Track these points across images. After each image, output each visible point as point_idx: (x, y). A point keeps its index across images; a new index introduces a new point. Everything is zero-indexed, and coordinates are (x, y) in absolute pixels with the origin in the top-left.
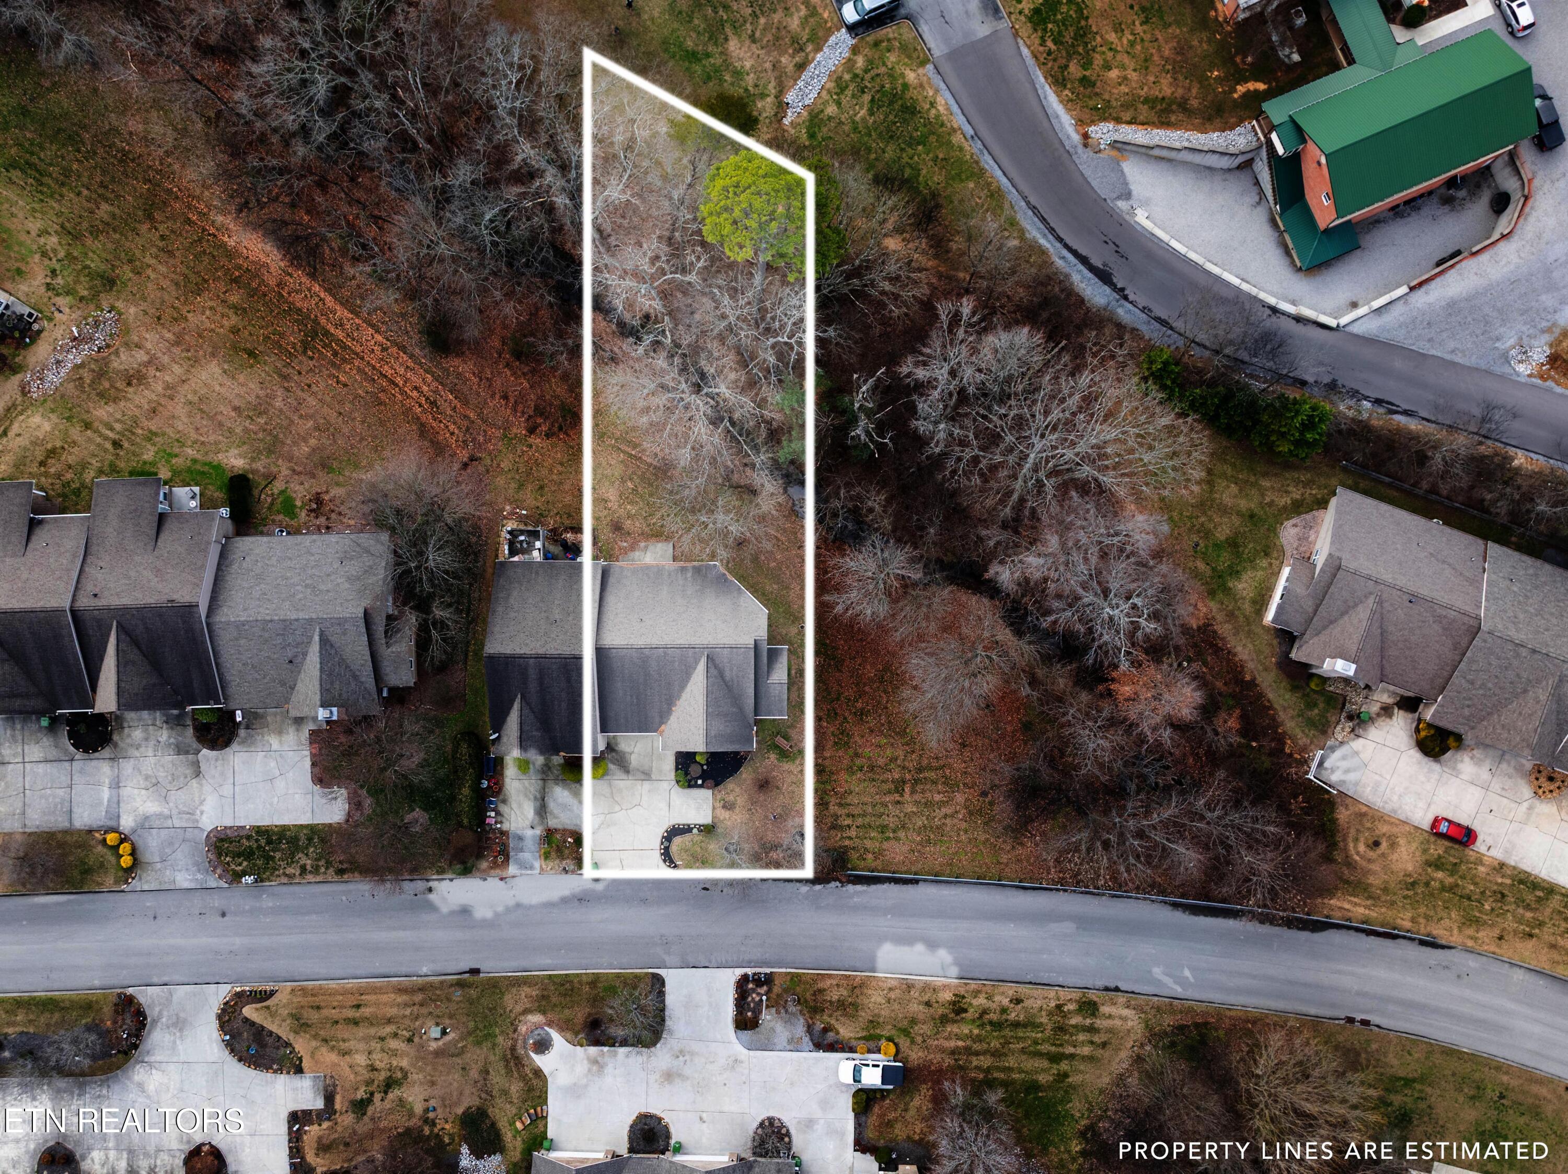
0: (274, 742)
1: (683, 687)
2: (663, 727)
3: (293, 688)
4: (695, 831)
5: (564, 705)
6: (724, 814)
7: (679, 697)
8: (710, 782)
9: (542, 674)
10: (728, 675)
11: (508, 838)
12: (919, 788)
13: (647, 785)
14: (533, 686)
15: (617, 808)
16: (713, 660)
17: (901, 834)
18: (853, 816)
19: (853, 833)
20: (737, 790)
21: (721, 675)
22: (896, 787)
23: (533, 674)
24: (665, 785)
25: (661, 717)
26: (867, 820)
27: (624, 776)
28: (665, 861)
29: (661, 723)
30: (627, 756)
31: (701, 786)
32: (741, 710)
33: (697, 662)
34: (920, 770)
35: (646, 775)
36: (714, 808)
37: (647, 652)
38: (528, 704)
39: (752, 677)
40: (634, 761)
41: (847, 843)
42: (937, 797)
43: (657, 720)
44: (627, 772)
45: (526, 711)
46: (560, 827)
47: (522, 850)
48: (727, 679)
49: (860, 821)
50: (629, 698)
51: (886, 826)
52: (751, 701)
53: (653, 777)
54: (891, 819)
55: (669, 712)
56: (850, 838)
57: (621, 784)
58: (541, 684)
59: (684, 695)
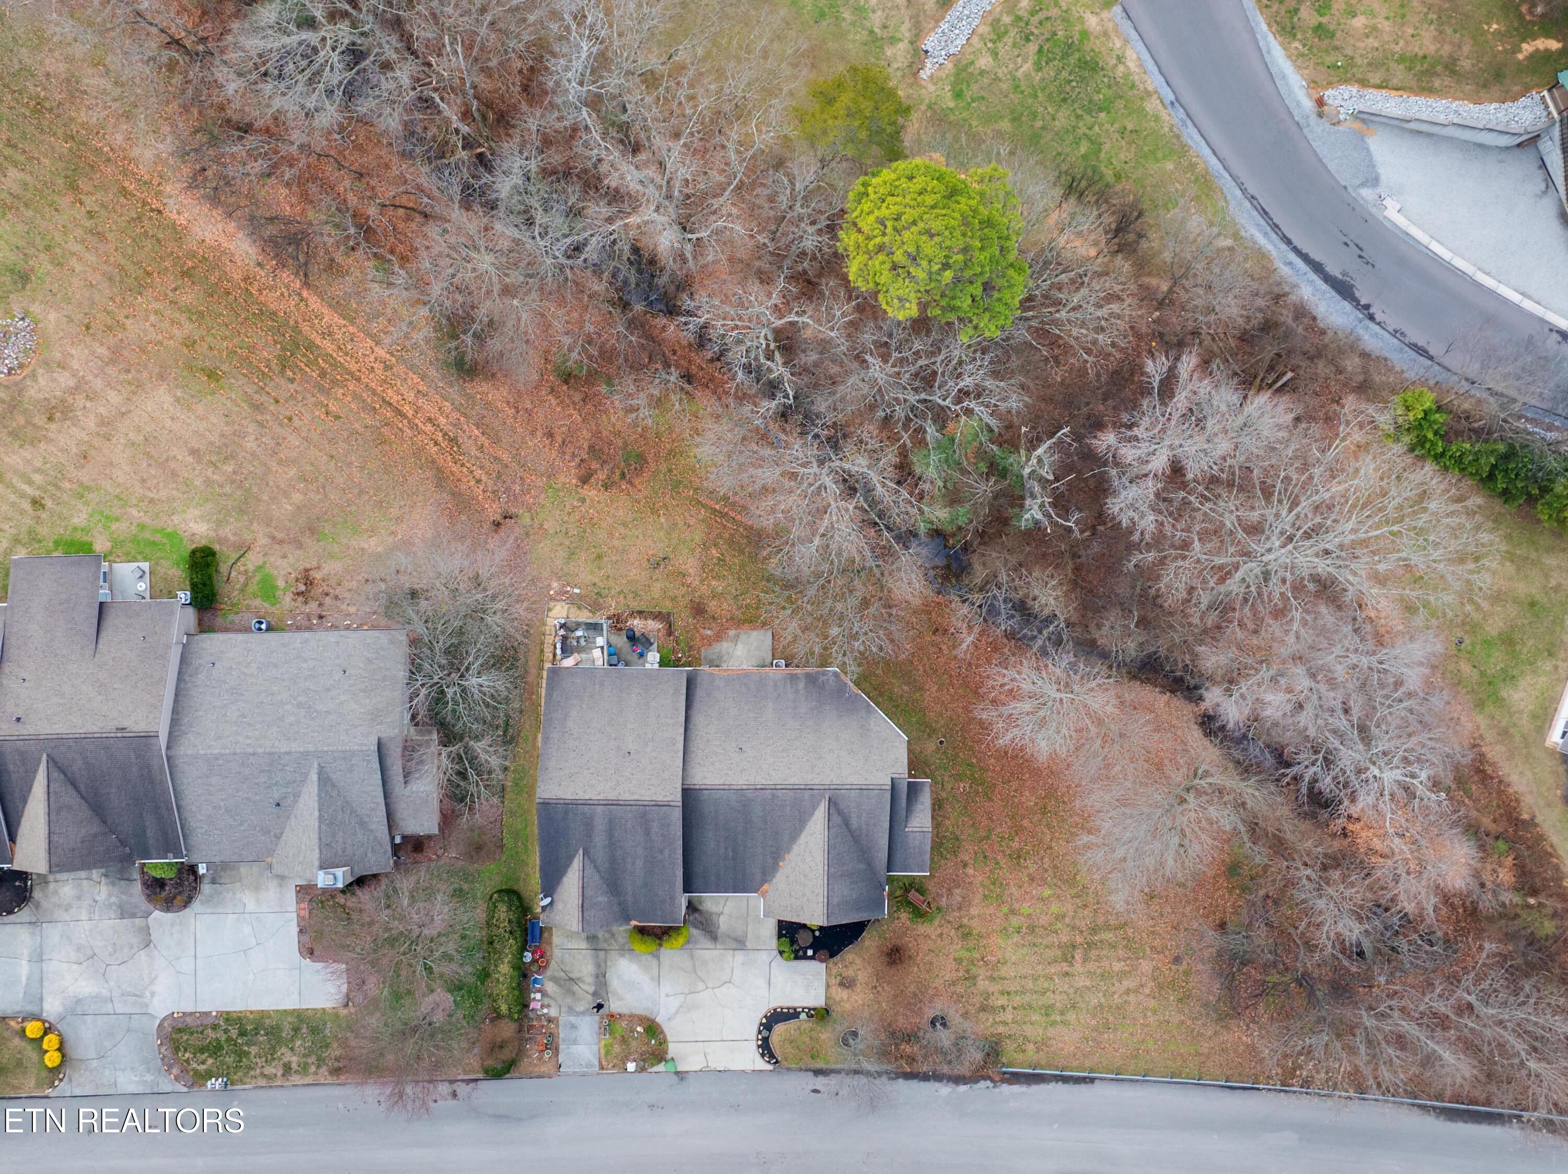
0: (248, 900)
1: (794, 838)
2: (766, 886)
3: (278, 837)
4: (803, 1016)
5: (640, 863)
6: (841, 994)
7: (789, 850)
8: (823, 953)
9: (611, 825)
10: (854, 823)
11: (557, 1026)
12: (1093, 954)
13: (740, 957)
14: (599, 839)
15: (701, 986)
16: (836, 804)
17: (1071, 1016)
18: (1008, 993)
19: (1008, 1016)
20: (858, 961)
21: (846, 823)
22: (1064, 954)
23: (600, 825)
24: (764, 957)
25: (764, 873)
26: (1027, 998)
27: (710, 944)
28: (763, 1055)
29: (764, 881)
30: (714, 917)
31: (812, 958)
32: (870, 865)
33: (814, 808)
34: (1094, 931)
35: (740, 943)
36: (828, 986)
37: (749, 794)
38: (593, 861)
39: (887, 825)
40: (724, 924)
41: (1001, 1029)
42: (1118, 966)
43: (758, 877)
44: (714, 937)
45: (590, 870)
46: (625, 1011)
47: (575, 1042)
48: (854, 827)
49: (1017, 1000)
50: (722, 851)
51: (1052, 1006)
52: (883, 855)
53: (749, 945)
54: (1058, 997)
55: (775, 867)
56: (1005, 1023)
57: (707, 954)
58: (611, 836)
59: (796, 848)
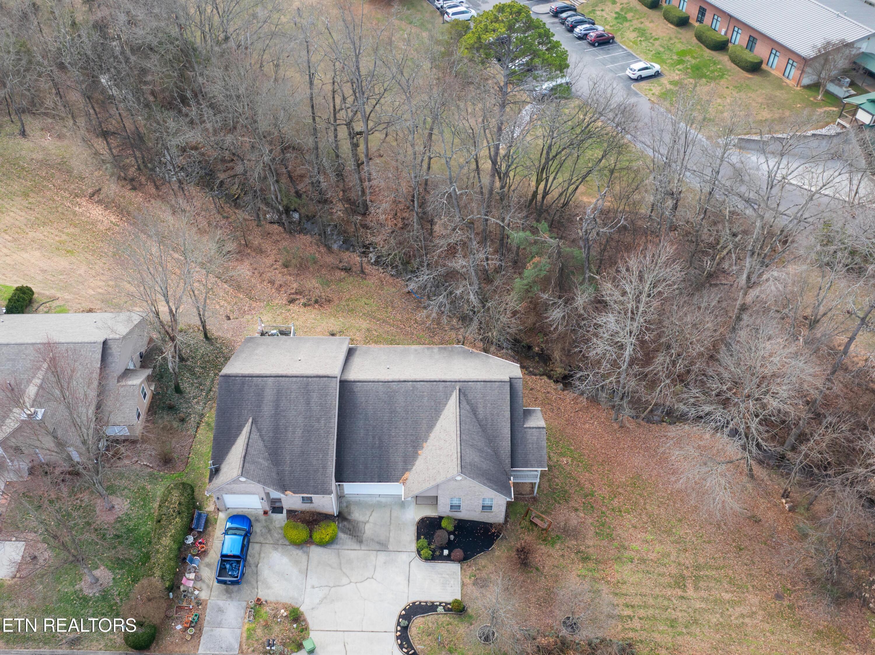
1: (431, 427)
2: (407, 474)
4: (440, 609)
5: (299, 432)
6: (474, 591)
7: (426, 439)
8: (458, 553)
9: (279, 393)
10: (481, 411)
11: (205, 609)
12: (701, 584)
13: (382, 557)
14: (267, 409)
15: (345, 580)
16: (465, 395)
17: (694, 628)
18: (633, 607)
19: (636, 624)
20: (491, 568)
21: (474, 411)
22: (676, 582)
23: (269, 395)
24: (404, 558)
25: (405, 462)
26: (651, 612)
27: (356, 546)
28: (401, 646)
29: (406, 469)
30: (361, 526)
31: (448, 558)
32: (496, 453)
33: (447, 398)
34: (698, 568)
35: (382, 546)
36: (463, 585)
37: (394, 386)
38: (259, 430)
39: (508, 414)
40: (369, 530)
41: (631, 634)
42: (727, 596)
43: (400, 465)
44: (361, 542)
45: (255, 436)
46: (271, 599)
47: (219, 625)
48: (481, 417)
49: (642, 612)
50: (370, 440)
51: (675, 620)
52: (506, 444)
53: (391, 548)
54: (680, 614)
55: (415, 456)
56: (634, 630)
57: (353, 554)
58: (277, 406)
59: (432, 435)
